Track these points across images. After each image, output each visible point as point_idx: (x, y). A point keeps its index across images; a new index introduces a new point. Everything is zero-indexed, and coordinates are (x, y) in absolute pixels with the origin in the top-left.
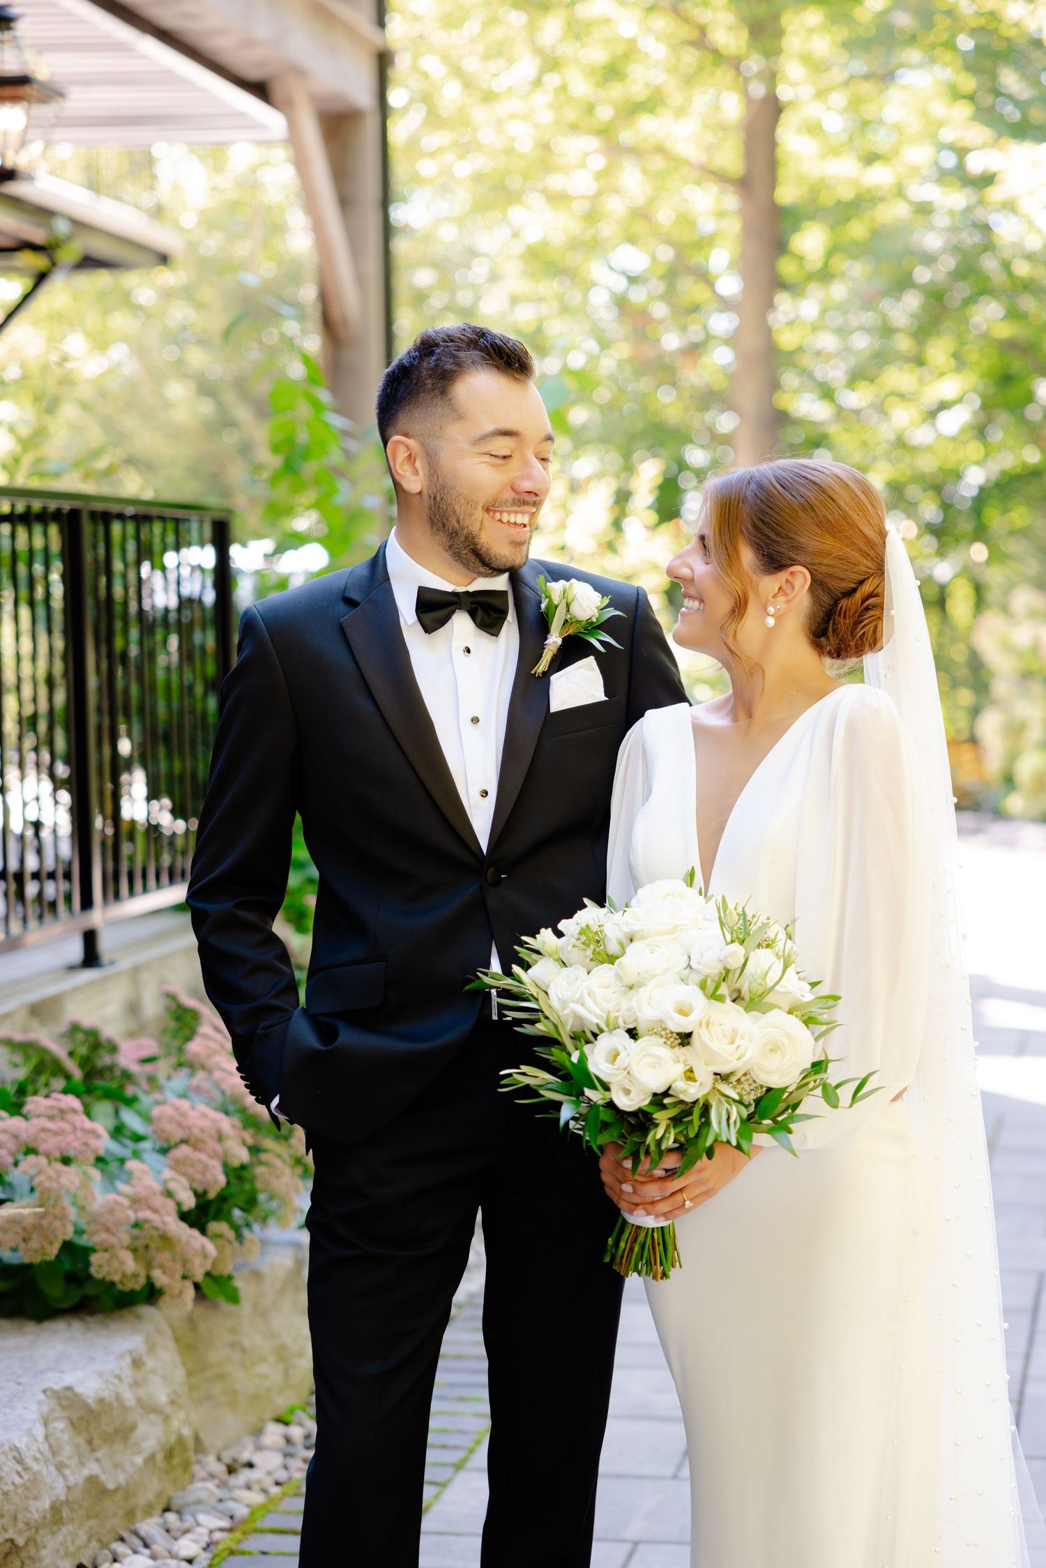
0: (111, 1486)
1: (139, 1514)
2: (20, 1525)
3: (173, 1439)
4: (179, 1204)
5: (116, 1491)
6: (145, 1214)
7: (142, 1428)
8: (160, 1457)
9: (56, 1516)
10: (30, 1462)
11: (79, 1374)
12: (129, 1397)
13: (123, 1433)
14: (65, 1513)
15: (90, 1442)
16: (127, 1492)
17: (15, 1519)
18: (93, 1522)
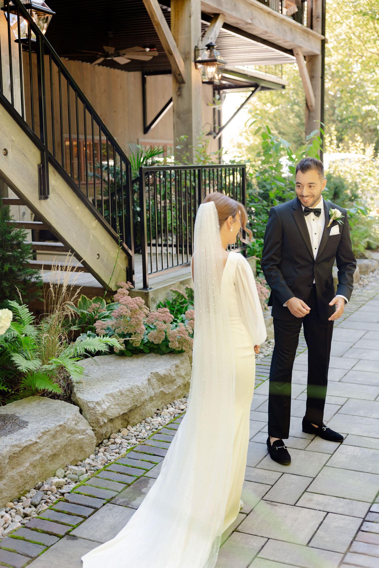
0: (167, 393)
1: (176, 398)
2: (138, 402)
3: (186, 383)
4: (189, 333)
5: (169, 393)
6: (182, 335)
7: (177, 380)
8: (182, 386)
9: (151, 399)
10: (141, 389)
11: (161, 369)
12: (173, 374)
13: (172, 381)
14: (154, 399)
15: (162, 383)
16: (172, 394)
17: (137, 401)
18: (163, 400)
